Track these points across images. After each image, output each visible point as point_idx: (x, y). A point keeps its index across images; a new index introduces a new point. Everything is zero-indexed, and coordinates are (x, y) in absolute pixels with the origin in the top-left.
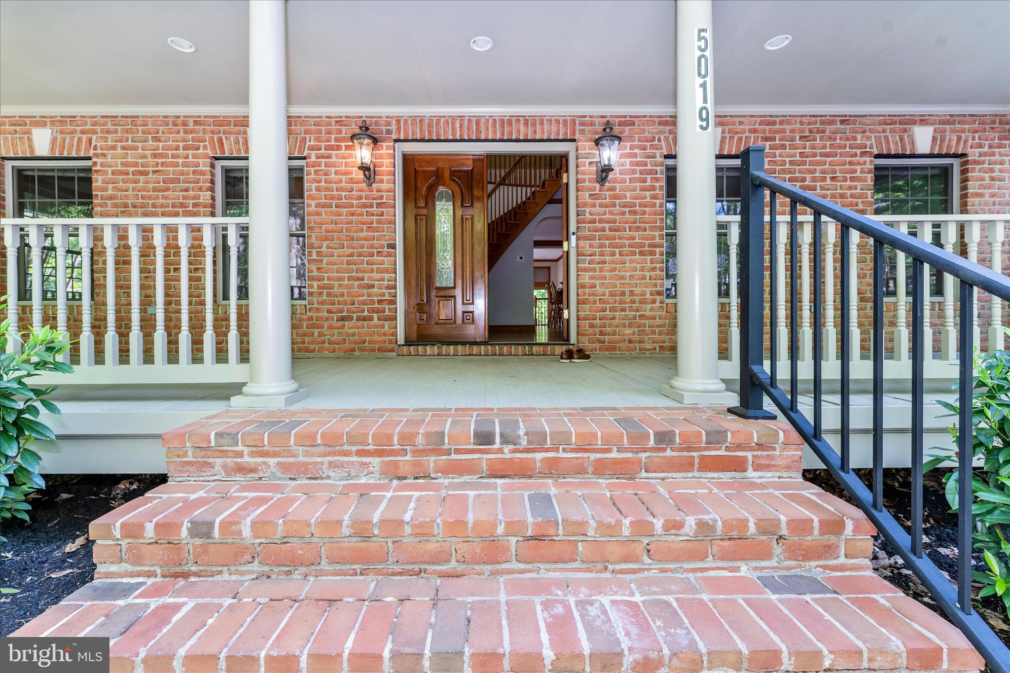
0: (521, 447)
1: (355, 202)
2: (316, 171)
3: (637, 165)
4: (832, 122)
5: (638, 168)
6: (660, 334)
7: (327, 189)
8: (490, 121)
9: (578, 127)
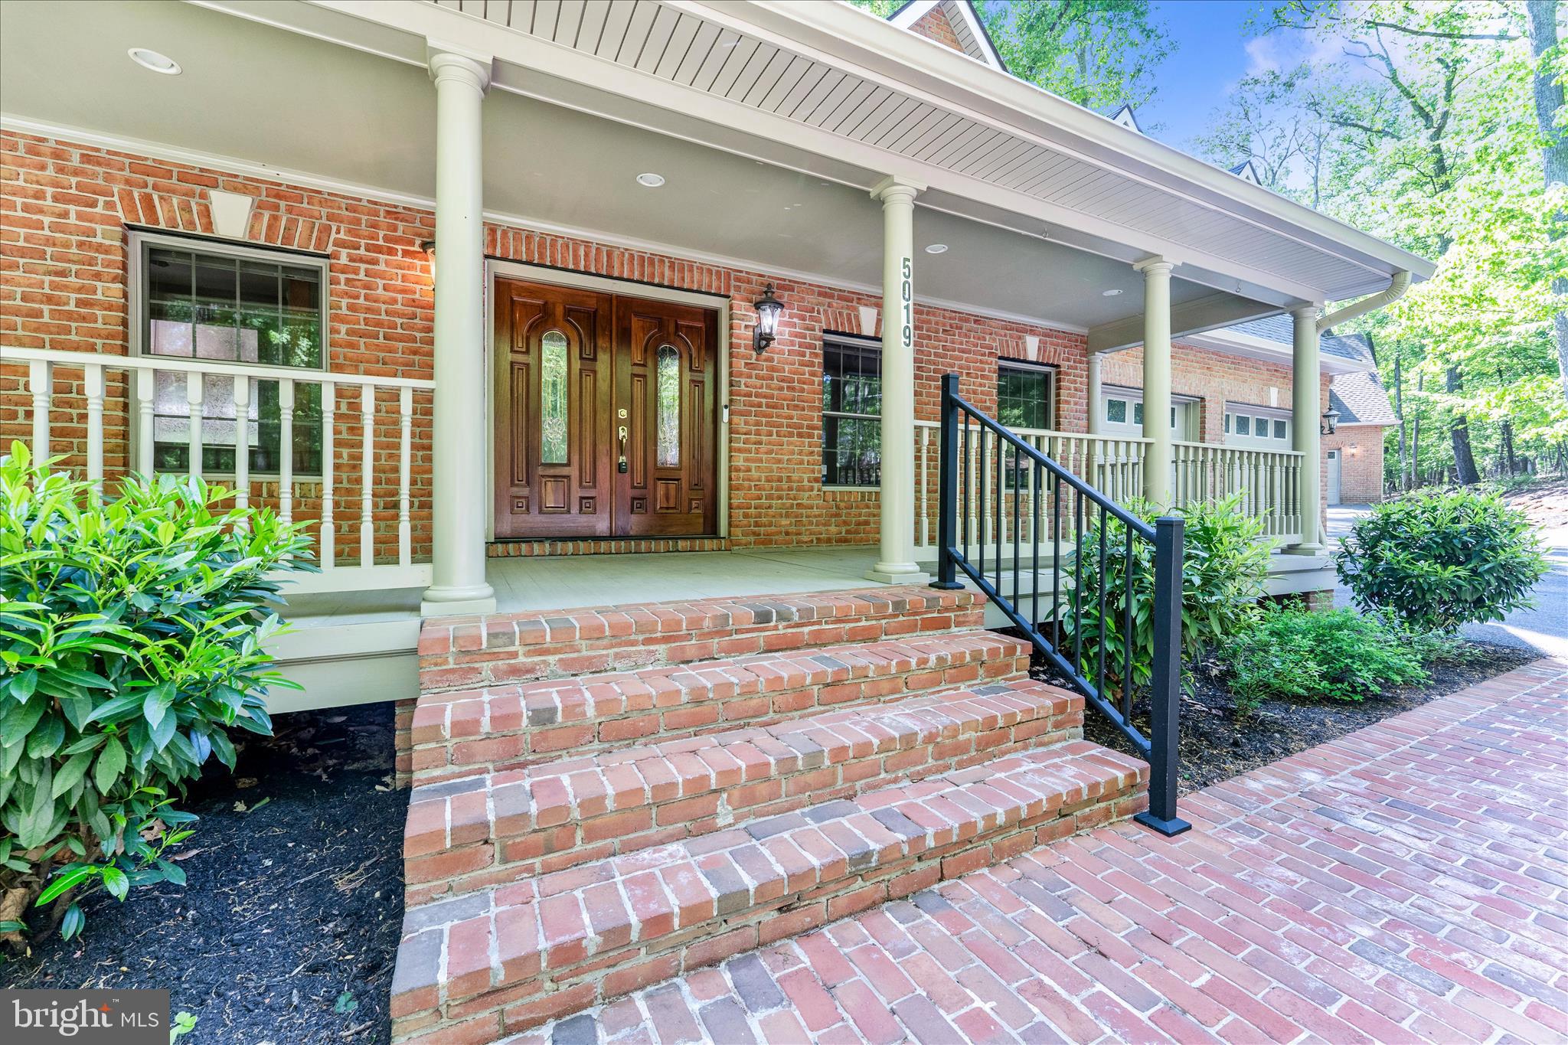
0: (792, 623)
1: (418, 335)
2: (347, 279)
3: (796, 336)
4: (967, 321)
5: (797, 340)
6: (817, 525)
7: (368, 310)
8: (627, 255)
9: (733, 283)
